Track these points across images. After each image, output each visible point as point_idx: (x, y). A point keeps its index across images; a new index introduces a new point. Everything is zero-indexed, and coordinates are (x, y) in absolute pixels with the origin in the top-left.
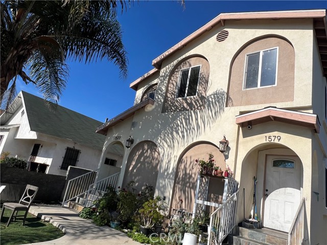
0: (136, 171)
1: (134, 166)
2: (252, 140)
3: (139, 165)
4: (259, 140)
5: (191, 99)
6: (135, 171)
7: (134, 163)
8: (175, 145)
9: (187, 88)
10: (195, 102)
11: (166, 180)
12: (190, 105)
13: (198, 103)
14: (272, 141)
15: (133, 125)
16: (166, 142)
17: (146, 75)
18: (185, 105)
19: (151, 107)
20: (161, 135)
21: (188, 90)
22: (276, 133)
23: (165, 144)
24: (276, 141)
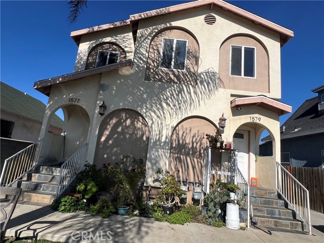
0: (113, 142)
1: (108, 135)
2: (240, 119)
3: (116, 136)
4: (245, 119)
5: (178, 71)
6: (110, 142)
7: (107, 132)
8: (167, 117)
9: (173, 60)
10: (183, 75)
11: (160, 150)
12: (178, 77)
13: (186, 77)
14: (255, 121)
15: (102, 87)
16: (155, 112)
17: (96, 28)
18: (172, 76)
19: (128, 70)
20: (146, 104)
21: (174, 62)
22: (257, 115)
23: (153, 114)
24: (258, 121)
